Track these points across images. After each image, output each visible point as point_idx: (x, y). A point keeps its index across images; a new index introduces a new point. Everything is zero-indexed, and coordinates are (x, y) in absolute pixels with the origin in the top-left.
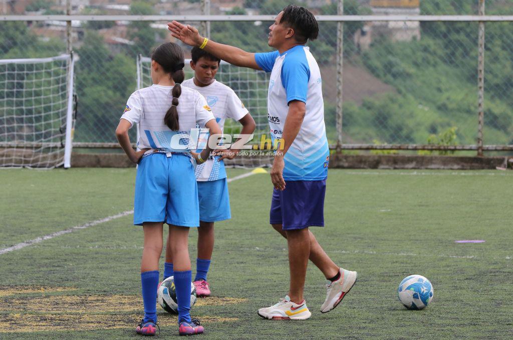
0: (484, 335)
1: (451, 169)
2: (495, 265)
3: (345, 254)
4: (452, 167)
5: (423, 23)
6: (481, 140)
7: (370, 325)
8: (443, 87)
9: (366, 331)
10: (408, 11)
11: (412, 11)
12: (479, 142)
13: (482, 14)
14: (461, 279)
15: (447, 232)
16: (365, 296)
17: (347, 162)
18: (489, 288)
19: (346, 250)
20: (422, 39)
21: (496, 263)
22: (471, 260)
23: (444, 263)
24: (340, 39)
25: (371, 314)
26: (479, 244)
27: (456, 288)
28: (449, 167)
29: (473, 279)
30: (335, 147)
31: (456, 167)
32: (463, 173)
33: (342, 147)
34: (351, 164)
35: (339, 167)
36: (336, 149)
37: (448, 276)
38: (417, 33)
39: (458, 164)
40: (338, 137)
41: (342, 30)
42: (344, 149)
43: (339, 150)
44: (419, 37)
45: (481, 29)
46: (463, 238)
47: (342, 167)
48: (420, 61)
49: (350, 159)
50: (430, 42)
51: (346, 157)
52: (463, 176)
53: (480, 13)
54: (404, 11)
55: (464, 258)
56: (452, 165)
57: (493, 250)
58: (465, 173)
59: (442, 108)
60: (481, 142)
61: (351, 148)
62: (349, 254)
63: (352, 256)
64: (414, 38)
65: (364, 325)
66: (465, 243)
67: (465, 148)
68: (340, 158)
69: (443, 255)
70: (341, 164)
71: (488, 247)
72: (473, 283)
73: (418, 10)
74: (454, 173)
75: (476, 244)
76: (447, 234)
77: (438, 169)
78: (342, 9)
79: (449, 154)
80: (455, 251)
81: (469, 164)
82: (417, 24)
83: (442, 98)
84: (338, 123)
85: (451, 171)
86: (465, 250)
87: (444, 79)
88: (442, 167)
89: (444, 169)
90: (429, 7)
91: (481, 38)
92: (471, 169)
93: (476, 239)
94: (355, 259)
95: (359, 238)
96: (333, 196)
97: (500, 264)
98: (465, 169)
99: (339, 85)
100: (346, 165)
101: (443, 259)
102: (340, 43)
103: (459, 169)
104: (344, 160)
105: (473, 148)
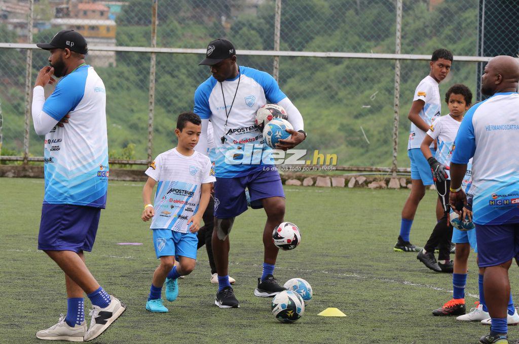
0: (128, 325)
1: (124, 181)
2: (148, 265)
3: (19, 252)
4: (124, 179)
5: (118, 53)
6: (150, 156)
7: (31, 315)
8: (135, 109)
9: (26, 320)
10: (105, 41)
11: (110, 41)
12: (148, 158)
13: (154, 47)
14: (117, 276)
15: (111, 235)
16: (30, 290)
17: (32, 172)
18: (140, 284)
19: (20, 249)
20: (117, 66)
21: (149, 263)
22: (129, 260)
23: (104, 262)
24: (29, 65)
25: (33, 305)
26: (138, 246)
27: (111, 284)
28: (122, 178)
29: (127, 277)
30: (22, 159)
31: (128, 179)
32: (133, 184)
33: (29, 159)
34: (36, 174)
35: (25, 176)
36: (23, 161)
37: (106, 274)
38: (113, 60)
39: (130, 176)
40: (25, 150)
41: (31, 57)
42: (31, 161)
43: (26, 161)
44: (114, 64)
45: (153, 59)
46: (124, 241)
47: (29, 177)
48: (115, 85)
49: (36, 170)
50: (124, 68)
51: (32, 168)
52: (133, 187)
53: (152, 46)
54: (102, 40)
55: (122, 259)
56: (124, 177)
57: (148, 252)
58: (135, 184)
59: (134, 127)
60: (150, 157)
61: (36, 159)
62: (22, 252)
63: (25, 254)
64: (111, 65)
65: (26, 314)
66: (125, 245)
67: (136, 162)
68: (27, 168)
69: (104, 255)
70: (28, 173)
71: (144, 249)
72: (126, 280)
73: (114, 41)
74: (125, 184)
75: (135, 246)
76: (110, 237)
77: (112, 180)
78: (31, 38)
79: (128, 168)
80: (116, 252)
81: (140, 177)
82: (112, 53)
83: (134, 118)
84: (26, 138)
85: (123, 182)
86: (124, 250)
87: (136, 102)
88: (116, 179)
89: (117, 180)
90: (125, 38)
91: (153, 67)
92: (141, 181)
93: (136, 242)
94: (27, 257)
95: (34, 239)
96: (17, 202)
97: (152, 264)
98: (136, 181)
99: (27, 105)
100: (32, 175)
101: (104, 259)
102: (29, 68)
103: (130, 181)
104: (30, 171)
105: (143, 163)
